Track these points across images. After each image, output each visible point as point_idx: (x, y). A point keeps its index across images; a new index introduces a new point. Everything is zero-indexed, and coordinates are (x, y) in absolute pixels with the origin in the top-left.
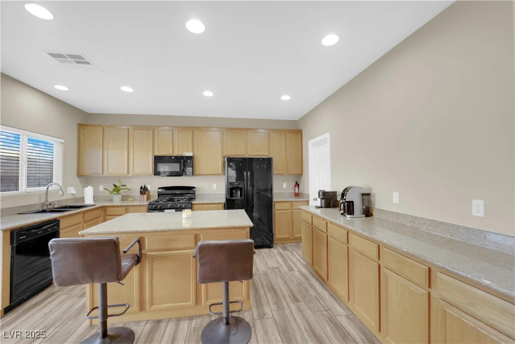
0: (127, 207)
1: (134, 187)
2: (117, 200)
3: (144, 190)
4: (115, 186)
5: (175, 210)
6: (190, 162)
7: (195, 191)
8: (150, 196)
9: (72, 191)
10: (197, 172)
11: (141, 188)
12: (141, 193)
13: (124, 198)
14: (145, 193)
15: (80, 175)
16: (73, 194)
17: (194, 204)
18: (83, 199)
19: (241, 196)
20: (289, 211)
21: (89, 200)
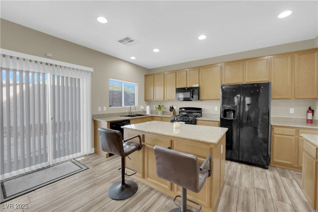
0: (162, 118)
1: (168, 106)
2: (160, 114)
3: (172, 109)
4: (159, 106)
5: (184, 122)
6: (197, 91)
7: (201, 111)
8: (175, 112)
9: (142, 107)
10: (201, 98)
11: (170, 108)
12: (170, 110)
13: (163, 113)
14: (172, 111)
15: (146, 100)
16: (143, 109)
17: (198, 120)
18: (145, 112)
19: (234, 117)
20: (294, 137)
21: (148, 113)
